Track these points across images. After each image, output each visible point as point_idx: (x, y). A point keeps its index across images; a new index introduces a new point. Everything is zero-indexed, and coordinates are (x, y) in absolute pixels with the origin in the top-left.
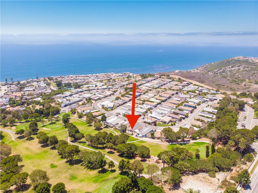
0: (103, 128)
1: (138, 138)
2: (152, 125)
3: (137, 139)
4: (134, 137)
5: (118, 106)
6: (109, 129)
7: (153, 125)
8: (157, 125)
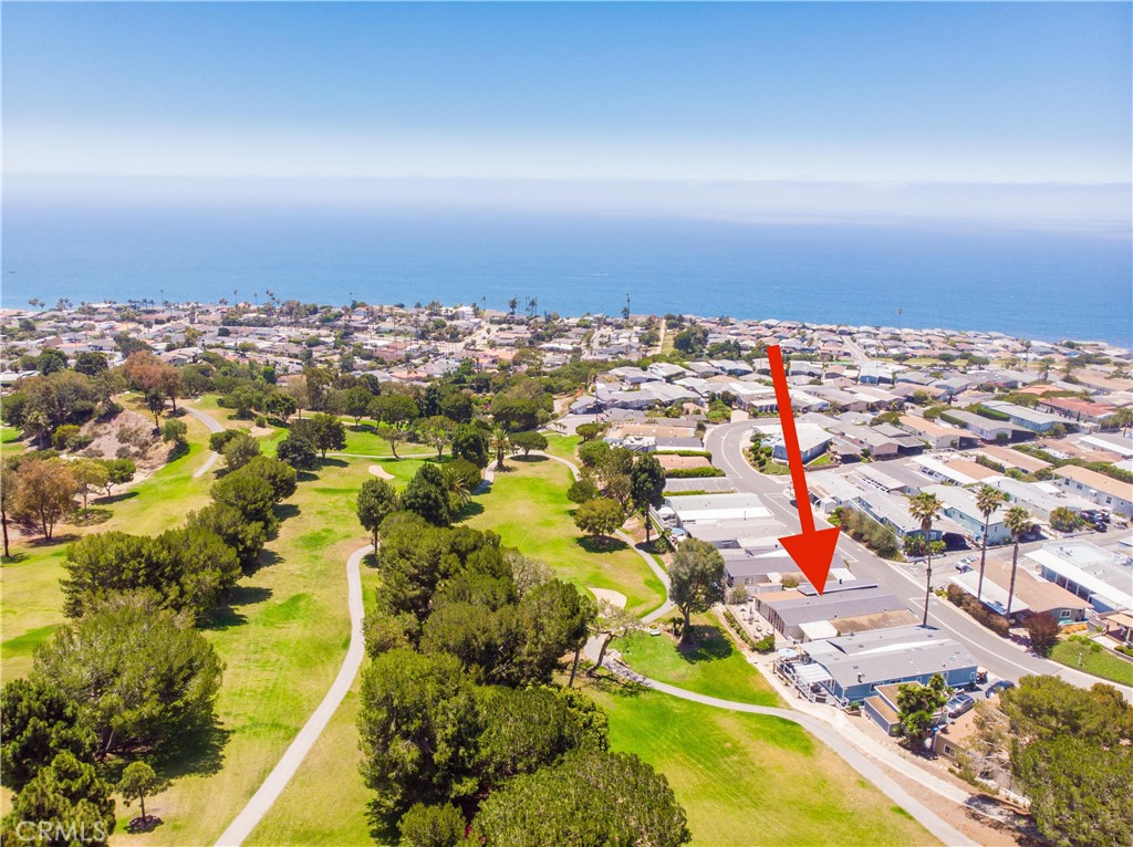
0: (631, 542)
1: (787, 694)
2: (1005, 634)
3: (770, 698)
4: (755, 671)
5: (849, 459)
6: (657, 560)
7: (1016, 638)
8: (1056, 650)
